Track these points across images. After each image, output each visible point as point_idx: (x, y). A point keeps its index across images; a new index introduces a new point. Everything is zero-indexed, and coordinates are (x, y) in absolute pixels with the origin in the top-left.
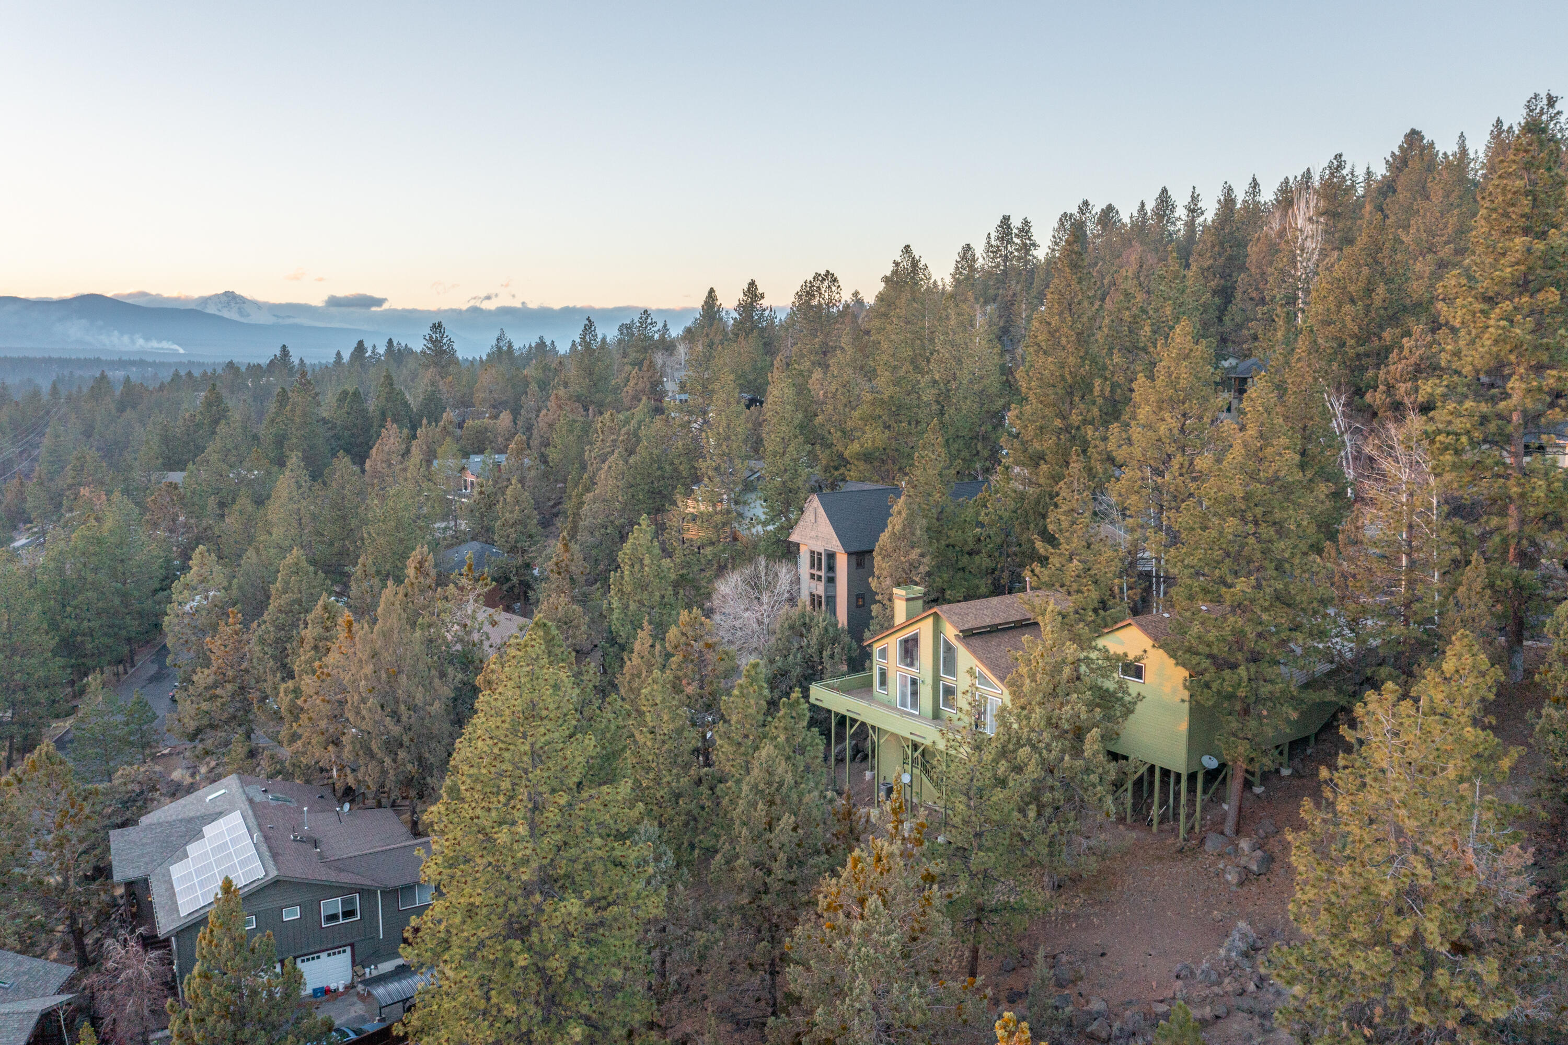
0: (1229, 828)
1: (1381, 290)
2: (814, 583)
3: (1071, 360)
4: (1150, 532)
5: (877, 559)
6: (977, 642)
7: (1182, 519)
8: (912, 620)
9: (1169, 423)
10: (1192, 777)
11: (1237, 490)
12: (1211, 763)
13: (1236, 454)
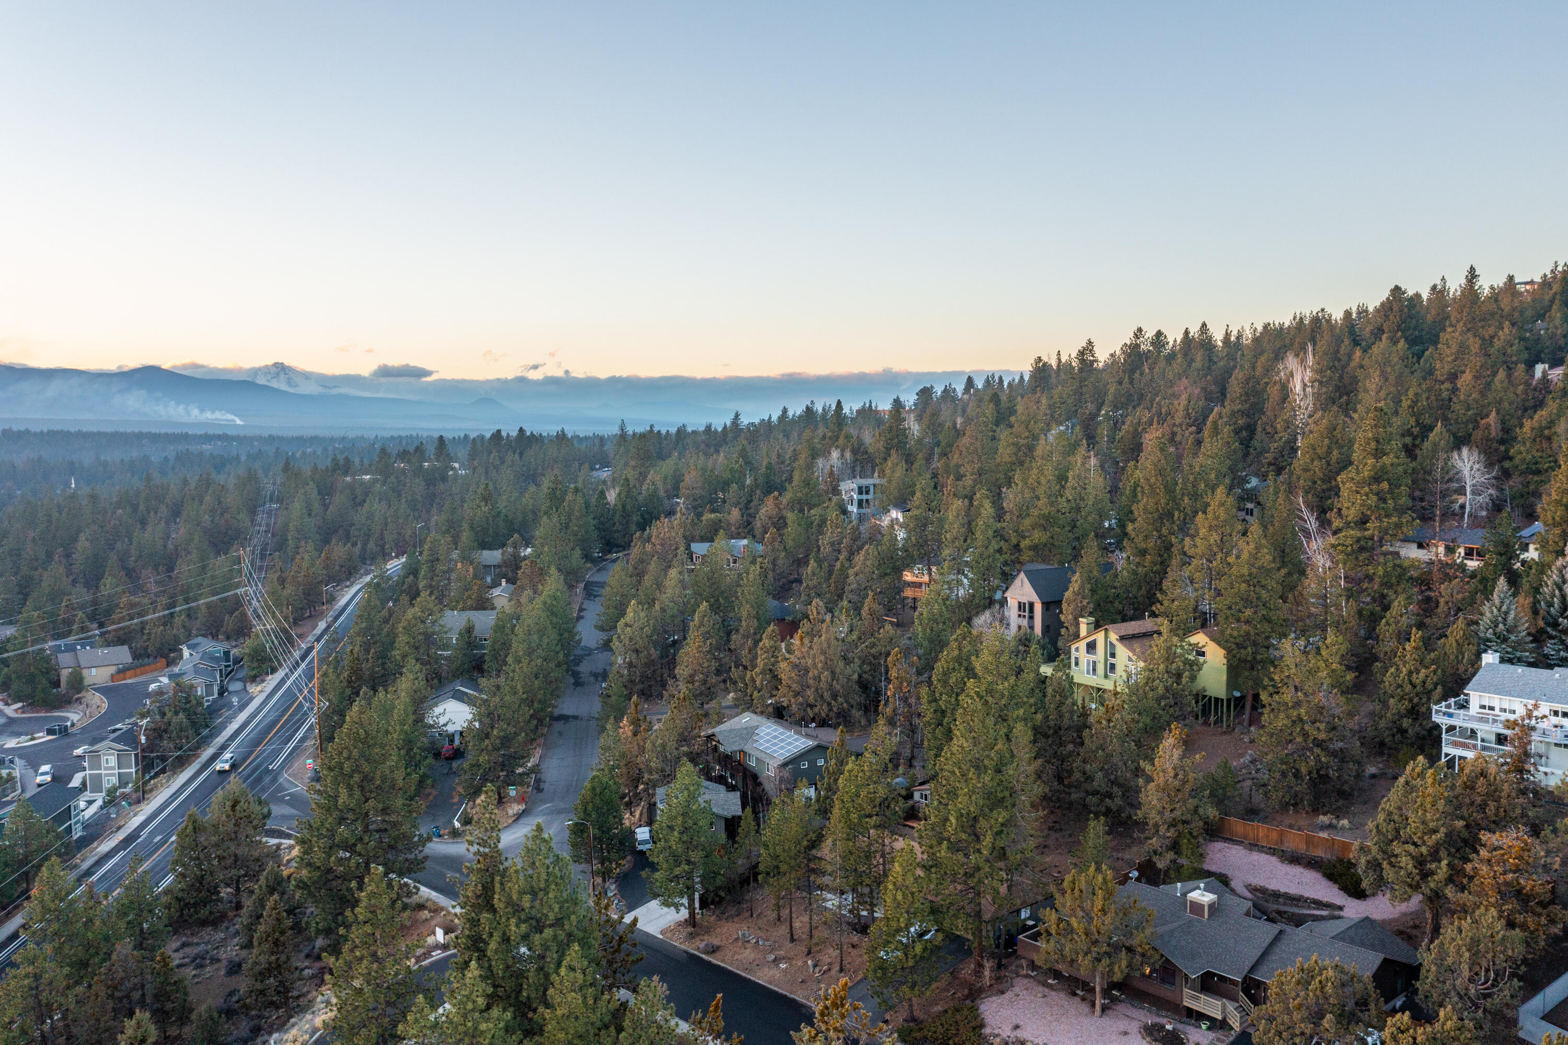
0: (1246, 723)
1: (1335, 452)
2: (1021, 620)
3: (1163, 501)
4: (1206, 591)
5: (1064, 606)
6: (1127, 642)
7: (1222, 585)
8: (1089, 634)
9: (1215, 537)
10: (1229, 701)
11: (1245, 571)
12: (1237, 694)
13: (1245, 556)
